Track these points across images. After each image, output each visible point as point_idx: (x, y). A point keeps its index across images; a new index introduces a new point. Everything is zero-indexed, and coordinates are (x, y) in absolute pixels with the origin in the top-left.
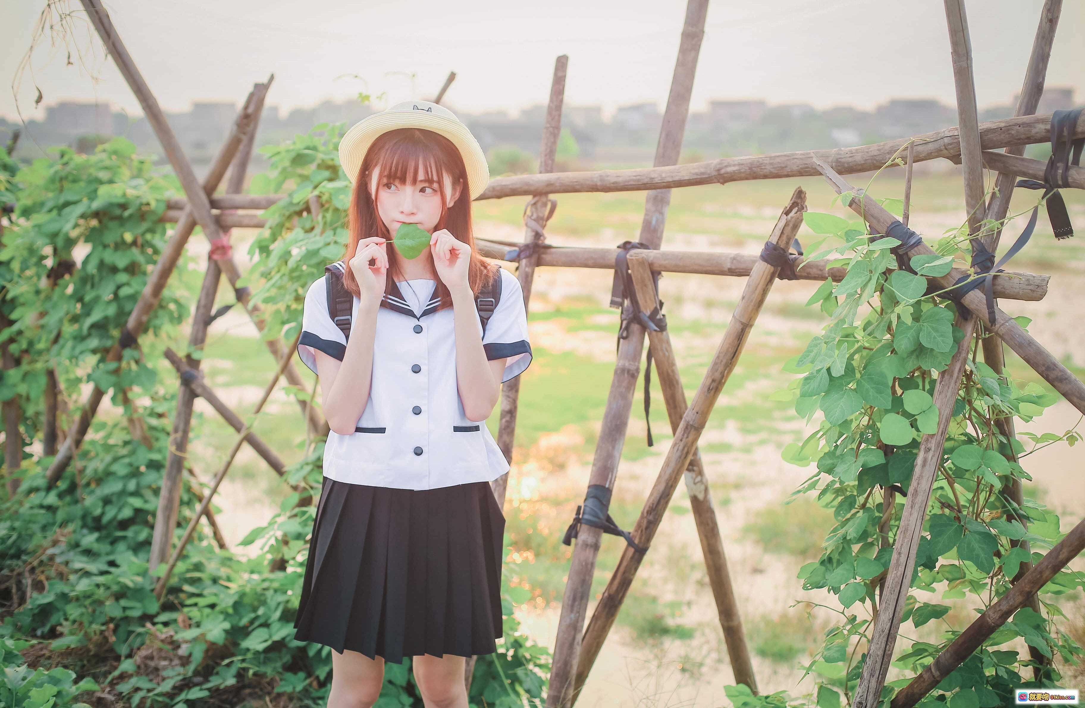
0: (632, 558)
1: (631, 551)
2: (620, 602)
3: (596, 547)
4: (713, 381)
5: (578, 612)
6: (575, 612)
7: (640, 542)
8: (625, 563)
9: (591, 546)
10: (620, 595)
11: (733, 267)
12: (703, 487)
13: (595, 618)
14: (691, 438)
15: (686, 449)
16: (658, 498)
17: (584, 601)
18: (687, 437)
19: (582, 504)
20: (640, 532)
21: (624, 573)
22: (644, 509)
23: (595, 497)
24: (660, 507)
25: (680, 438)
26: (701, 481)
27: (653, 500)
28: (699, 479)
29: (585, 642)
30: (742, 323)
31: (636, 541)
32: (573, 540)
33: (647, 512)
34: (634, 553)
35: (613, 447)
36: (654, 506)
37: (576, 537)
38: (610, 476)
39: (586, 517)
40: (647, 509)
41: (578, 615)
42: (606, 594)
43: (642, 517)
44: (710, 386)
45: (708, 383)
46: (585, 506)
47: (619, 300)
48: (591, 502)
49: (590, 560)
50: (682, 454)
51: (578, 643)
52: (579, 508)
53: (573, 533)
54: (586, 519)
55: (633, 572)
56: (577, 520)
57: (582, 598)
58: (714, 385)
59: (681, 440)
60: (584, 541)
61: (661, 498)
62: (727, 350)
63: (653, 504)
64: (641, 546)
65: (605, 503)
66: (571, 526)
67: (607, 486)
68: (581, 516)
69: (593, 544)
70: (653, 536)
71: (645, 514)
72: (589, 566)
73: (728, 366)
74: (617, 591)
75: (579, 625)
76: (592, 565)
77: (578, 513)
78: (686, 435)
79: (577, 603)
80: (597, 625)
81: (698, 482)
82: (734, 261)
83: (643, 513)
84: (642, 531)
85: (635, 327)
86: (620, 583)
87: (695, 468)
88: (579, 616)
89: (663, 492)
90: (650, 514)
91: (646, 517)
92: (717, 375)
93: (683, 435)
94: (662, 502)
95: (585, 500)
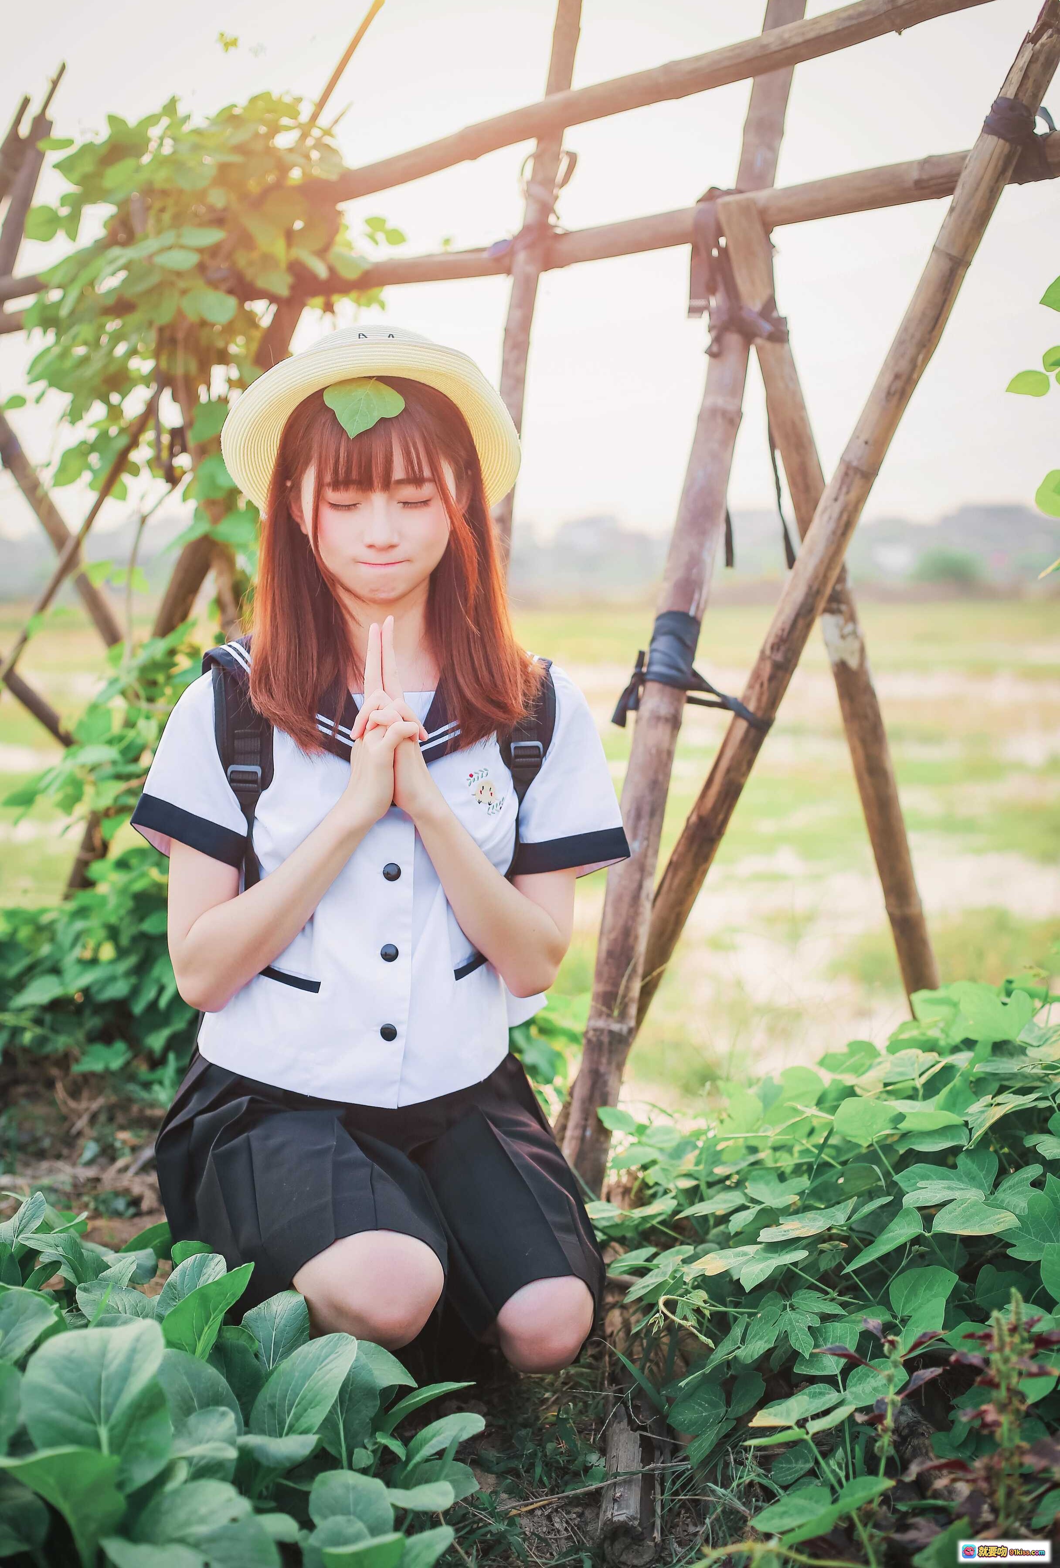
0: (743, 741)
1: (743, 725)
2: (720, 831)
3: (675, 723)
4: (897, 377)
5: (647, 839)
6: (640, 838)
7: (758, 708)
8: (729, 753)
9: (667, 720)
10: (721, 817)
11: (925, 177)
12: (856, 645)
13: (673, 866)
14: (853, 495)
15: (845, 517)
16: (793, 616)
17: (657, 819)
18: (848, 493)
19: (646, 648)
20: (757, 687)
21: (729, 771)
22: (766, 643)
23: (671, 633)
24: (797, 633)
25: (834, 496)
26: (855, 634)
27: (783, 623)
28: (849, 628)
29: (659, 903)
30: (951, 258)
31: (751, 707)
32: (631, 715)
33: (772, 648)
34: (747, 733)
35: (701, 546)
36: (785, 633)
37: (636, 707)
38: (696, 596)
39: (656, 668)
40: (772, 640)
41: (645, 843)
42: (694, 818)
43: (763, 657)
44: (890, 387)
45: (885, 384)
46: (652, 651)
47: (701, 303)
48: (663, 643)
49: (665, 745)
50: (837, 527)
51: (648, 896)
52: (642, 654)
53: (631, 702)
54: (656, 674)
55: (744, 768)
56: (639, 678)
57: (652, 814)
58: (899, 384)
59: (836, 499)
60: (652, 712)
61: (798, 616)
62: (924, 314)
63: (783, 630)
64: (760, 714)
65: (689, 642)
66: (626, 690)
67: (692, 613)
68: (644, 670)
69: (669, 716)
70: (782, 695)
71: (768, 652)
72: (664, 756)
73: (924, 346)
74: (715, 810)
75: (649, 861)
76: (670, 754)
77: (640, 663)
78: (844, 490)
79: (643, 822)
80: (676, 881)
81: (849, 634)
82: (926, 166)
83: (763, 652)
84: (762, 685)
85: (733, 339)
86: (720, 793)
87: (843, 607)
88: (648, 846)
89: (803, 605)
90: (778, 649)
91: (770, 657)
92: (904, 365)
93: (840, 488)
94: (801, 623)
95: (653, 640)
